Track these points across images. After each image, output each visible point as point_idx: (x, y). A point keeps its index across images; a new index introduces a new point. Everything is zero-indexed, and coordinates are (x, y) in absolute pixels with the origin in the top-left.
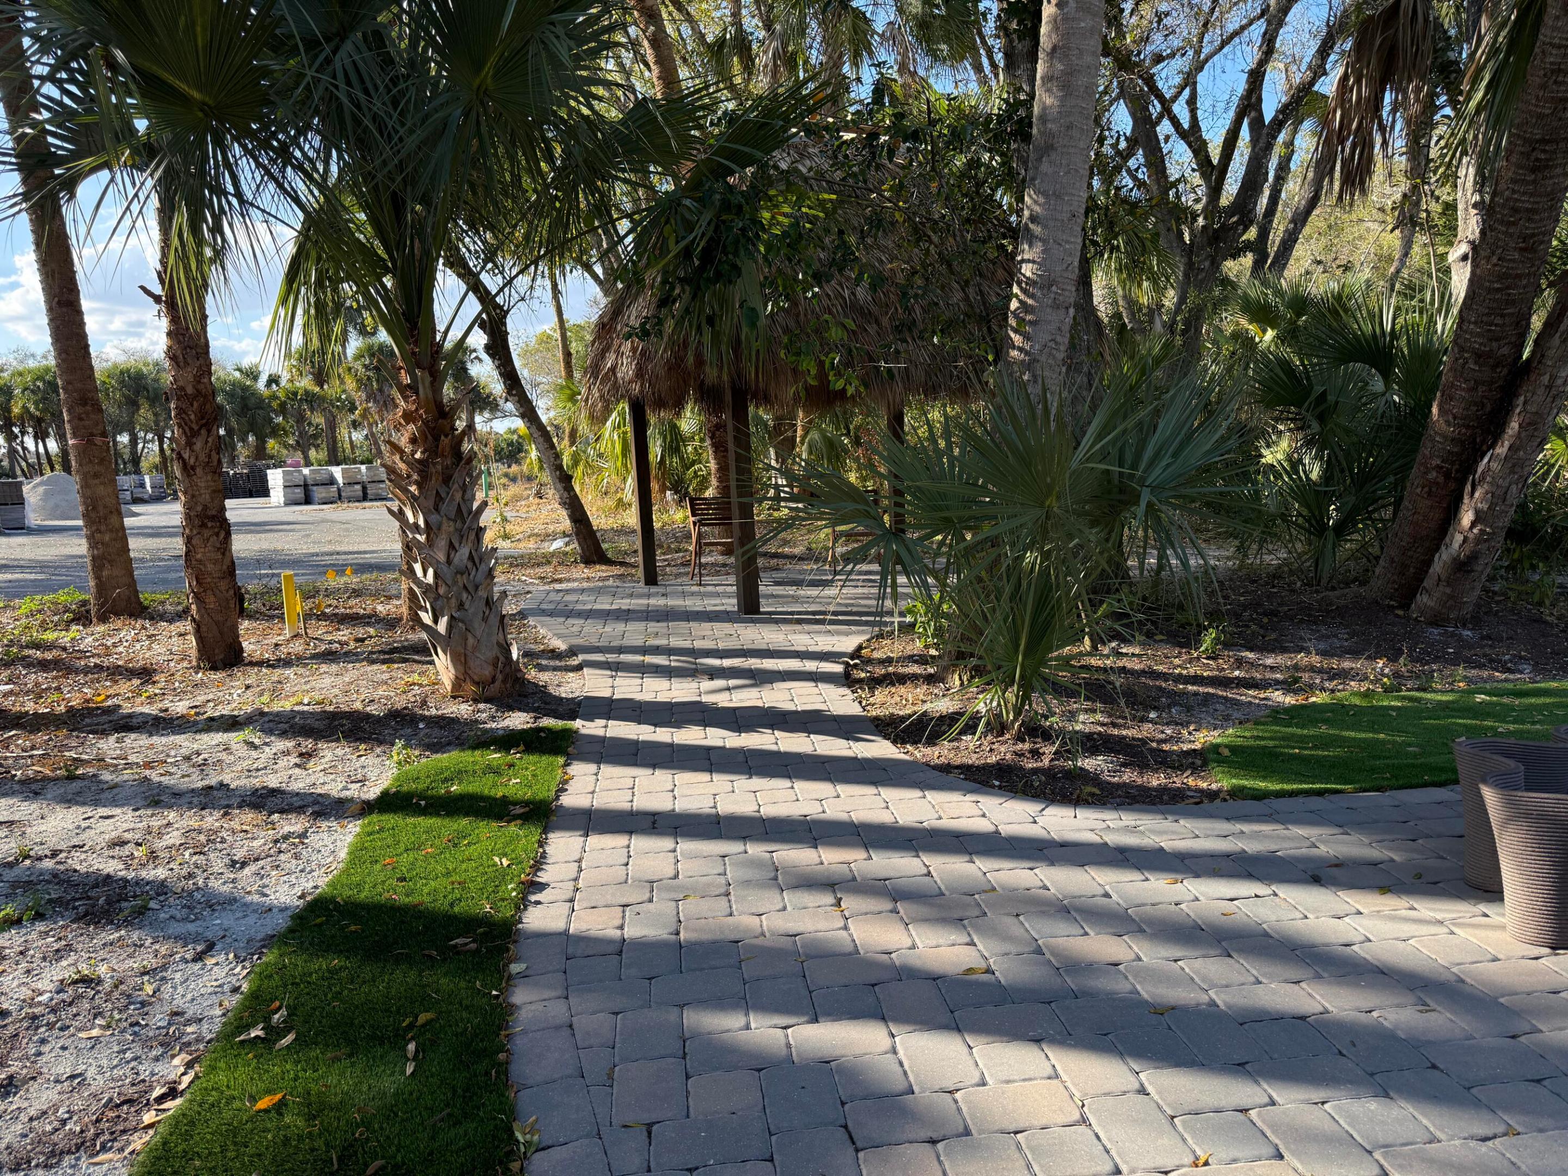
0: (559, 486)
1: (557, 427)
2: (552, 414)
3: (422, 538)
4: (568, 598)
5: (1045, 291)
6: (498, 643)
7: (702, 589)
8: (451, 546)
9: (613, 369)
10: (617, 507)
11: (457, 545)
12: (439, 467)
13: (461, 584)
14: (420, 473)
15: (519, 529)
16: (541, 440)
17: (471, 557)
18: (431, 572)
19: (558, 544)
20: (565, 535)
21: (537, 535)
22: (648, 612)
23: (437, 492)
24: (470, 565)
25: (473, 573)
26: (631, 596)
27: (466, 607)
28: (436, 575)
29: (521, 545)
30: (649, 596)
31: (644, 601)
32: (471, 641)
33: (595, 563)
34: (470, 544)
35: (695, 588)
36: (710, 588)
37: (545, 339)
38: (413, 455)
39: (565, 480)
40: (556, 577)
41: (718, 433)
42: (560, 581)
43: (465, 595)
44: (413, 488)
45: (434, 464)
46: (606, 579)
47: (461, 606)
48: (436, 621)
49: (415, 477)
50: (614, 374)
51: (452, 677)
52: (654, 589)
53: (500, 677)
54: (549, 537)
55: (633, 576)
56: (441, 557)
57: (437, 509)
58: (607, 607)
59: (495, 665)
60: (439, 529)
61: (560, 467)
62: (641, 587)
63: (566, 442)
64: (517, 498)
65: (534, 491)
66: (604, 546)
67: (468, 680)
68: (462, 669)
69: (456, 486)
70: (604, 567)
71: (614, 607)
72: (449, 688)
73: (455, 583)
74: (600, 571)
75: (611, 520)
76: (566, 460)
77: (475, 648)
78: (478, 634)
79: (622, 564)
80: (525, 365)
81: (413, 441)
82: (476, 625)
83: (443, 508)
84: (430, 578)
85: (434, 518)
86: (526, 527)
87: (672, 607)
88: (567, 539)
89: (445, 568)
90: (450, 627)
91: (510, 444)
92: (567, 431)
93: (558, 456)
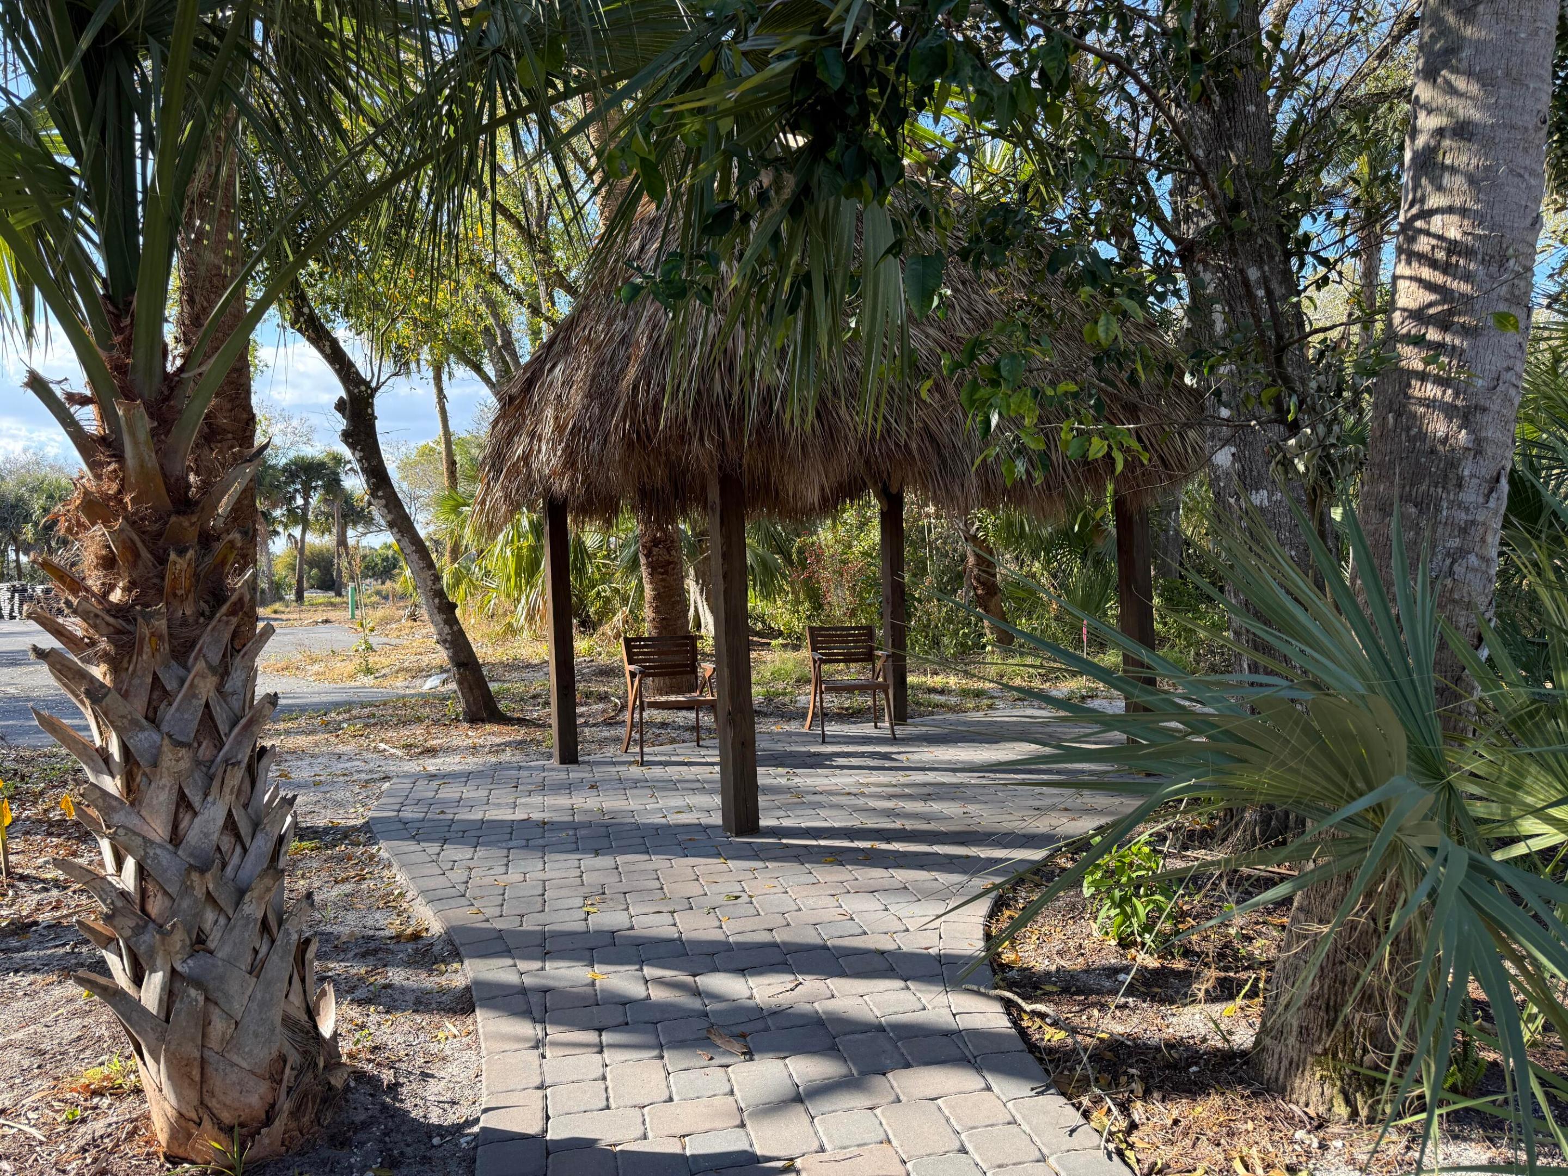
0: (439, 618)
1: (437, 542)
2: (431, 528)
3: (112, 785)
4: (449, 792)
5: (1494, 269)
6: (288, 1021)
7: (648, 773)
8: (182, 802)
9: (526, 458)
10: (505, 632)
11: (196, 799)
12: (161, 624)
13: (199, 893)
14: (116, 635)
15: (385, 661)
16: (415, 557)
17: (230, 825)
18: (130, 864)
19: (431, 684)
20: (442, 670)
21: (407, 670)
22: (573, 826)
23: (156, 678)
24: (227, 842)
25: (235, 860)
26: (542, 788)
27: (212, 945)
28: (142, 873)
29: (386, 683)
30: (569, 788)
31: (563, 801)
32: (219, 1026)
33: (483, 721)
34: (228, 798)
35: (635, 771)
36: (657, 771)
37: (427, 453)
38: (105, 595)
39: (446, 610)
40: (429, 744)
41: (655, 550)
42: (431, 752)
43: (210, 916)
44: (99, 672)
45: (148, 617)
46: (497, 749)
47: (199, 943)
48: (138, 980)
49: (104, 644)
50: (527, 464)
51: (171, 1113)
52: (576, 773)
53: (286, 1105)
54: (422, 672)
55: (539, 743)
56: (158, 829)
57: (153, 718)
58: (506, 815)
59: (275, 1079)
60: (155, 764)
61: (440, 594)
62: (554, 769)
63: (447, 557)
64: (386, 621)
65: (407, 612)
66: (493, 687)
67: (207, 1123)
68: (193, 1096)
69: (200, 665)
70: (496, 728)
71: (520, 815)
72: (163, 1137)
73: (187, 889)
74: (491, 734)
75: (500, 650)
76: (446, 578)
77: (228, 1042)
78: (237, 1007)
79: (521, 722)
80: (405, 478)
81: (108, 563)
82: (233, 987)
83: (169, 714)
84: (128, 880)
85: (144, 739)
86: (394, 659)
87: (614, 814)
88: (445, 676)
89: (165, 857)
90: (169, 995)
91: (386, 559)
92: (448, 547)
93: (437, 578)
